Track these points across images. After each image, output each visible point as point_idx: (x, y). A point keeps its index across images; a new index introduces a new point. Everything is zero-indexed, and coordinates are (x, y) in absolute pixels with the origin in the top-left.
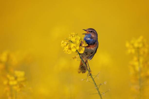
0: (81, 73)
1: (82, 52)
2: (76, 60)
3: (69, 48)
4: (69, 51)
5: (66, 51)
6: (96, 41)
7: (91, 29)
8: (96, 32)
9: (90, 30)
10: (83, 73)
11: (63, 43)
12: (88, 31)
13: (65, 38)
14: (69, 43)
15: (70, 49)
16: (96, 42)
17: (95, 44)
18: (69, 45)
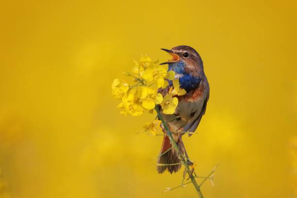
0: (167, 172)
1: (170, 110)
2: (153, 133)
3: (135, 98)
4: (136, 107)
5: (127, 108)
6: (200, 80)
7: (184, 48)
8: (198, 55)
9: (181, 51)
10: (171, 173)
11: (118, 87)
12: (175, 53)
13: (124, 73)
14: (136, 85)
15: (138, 101)
16: (201, 83)
17: (199, 89)
18: (137, 91)
